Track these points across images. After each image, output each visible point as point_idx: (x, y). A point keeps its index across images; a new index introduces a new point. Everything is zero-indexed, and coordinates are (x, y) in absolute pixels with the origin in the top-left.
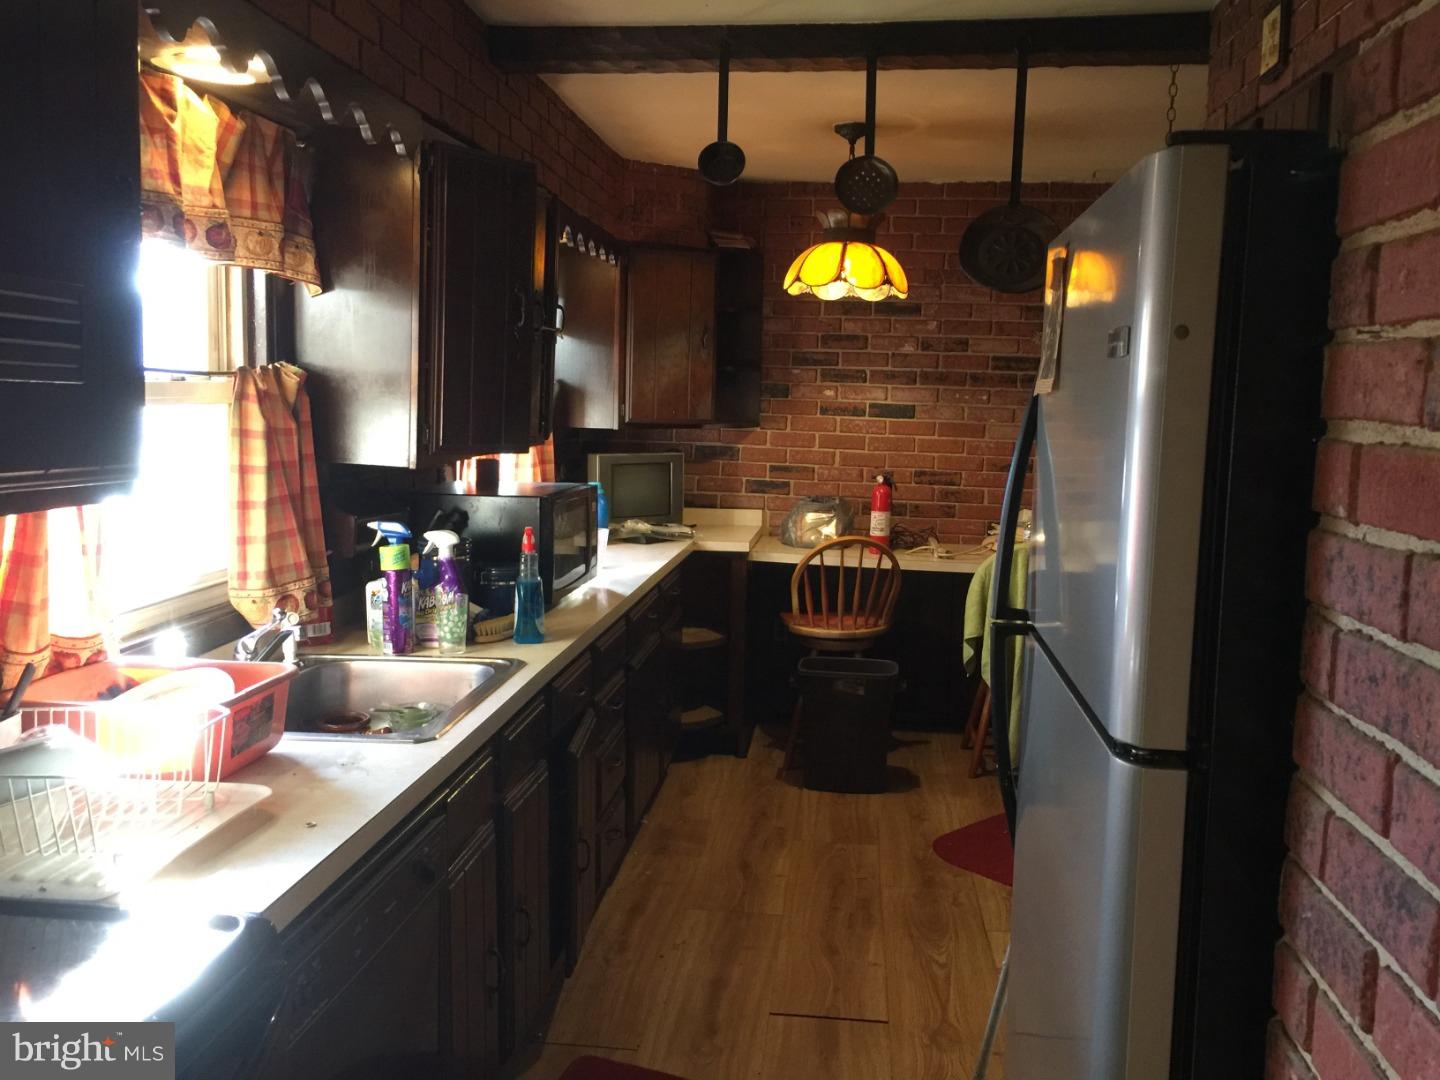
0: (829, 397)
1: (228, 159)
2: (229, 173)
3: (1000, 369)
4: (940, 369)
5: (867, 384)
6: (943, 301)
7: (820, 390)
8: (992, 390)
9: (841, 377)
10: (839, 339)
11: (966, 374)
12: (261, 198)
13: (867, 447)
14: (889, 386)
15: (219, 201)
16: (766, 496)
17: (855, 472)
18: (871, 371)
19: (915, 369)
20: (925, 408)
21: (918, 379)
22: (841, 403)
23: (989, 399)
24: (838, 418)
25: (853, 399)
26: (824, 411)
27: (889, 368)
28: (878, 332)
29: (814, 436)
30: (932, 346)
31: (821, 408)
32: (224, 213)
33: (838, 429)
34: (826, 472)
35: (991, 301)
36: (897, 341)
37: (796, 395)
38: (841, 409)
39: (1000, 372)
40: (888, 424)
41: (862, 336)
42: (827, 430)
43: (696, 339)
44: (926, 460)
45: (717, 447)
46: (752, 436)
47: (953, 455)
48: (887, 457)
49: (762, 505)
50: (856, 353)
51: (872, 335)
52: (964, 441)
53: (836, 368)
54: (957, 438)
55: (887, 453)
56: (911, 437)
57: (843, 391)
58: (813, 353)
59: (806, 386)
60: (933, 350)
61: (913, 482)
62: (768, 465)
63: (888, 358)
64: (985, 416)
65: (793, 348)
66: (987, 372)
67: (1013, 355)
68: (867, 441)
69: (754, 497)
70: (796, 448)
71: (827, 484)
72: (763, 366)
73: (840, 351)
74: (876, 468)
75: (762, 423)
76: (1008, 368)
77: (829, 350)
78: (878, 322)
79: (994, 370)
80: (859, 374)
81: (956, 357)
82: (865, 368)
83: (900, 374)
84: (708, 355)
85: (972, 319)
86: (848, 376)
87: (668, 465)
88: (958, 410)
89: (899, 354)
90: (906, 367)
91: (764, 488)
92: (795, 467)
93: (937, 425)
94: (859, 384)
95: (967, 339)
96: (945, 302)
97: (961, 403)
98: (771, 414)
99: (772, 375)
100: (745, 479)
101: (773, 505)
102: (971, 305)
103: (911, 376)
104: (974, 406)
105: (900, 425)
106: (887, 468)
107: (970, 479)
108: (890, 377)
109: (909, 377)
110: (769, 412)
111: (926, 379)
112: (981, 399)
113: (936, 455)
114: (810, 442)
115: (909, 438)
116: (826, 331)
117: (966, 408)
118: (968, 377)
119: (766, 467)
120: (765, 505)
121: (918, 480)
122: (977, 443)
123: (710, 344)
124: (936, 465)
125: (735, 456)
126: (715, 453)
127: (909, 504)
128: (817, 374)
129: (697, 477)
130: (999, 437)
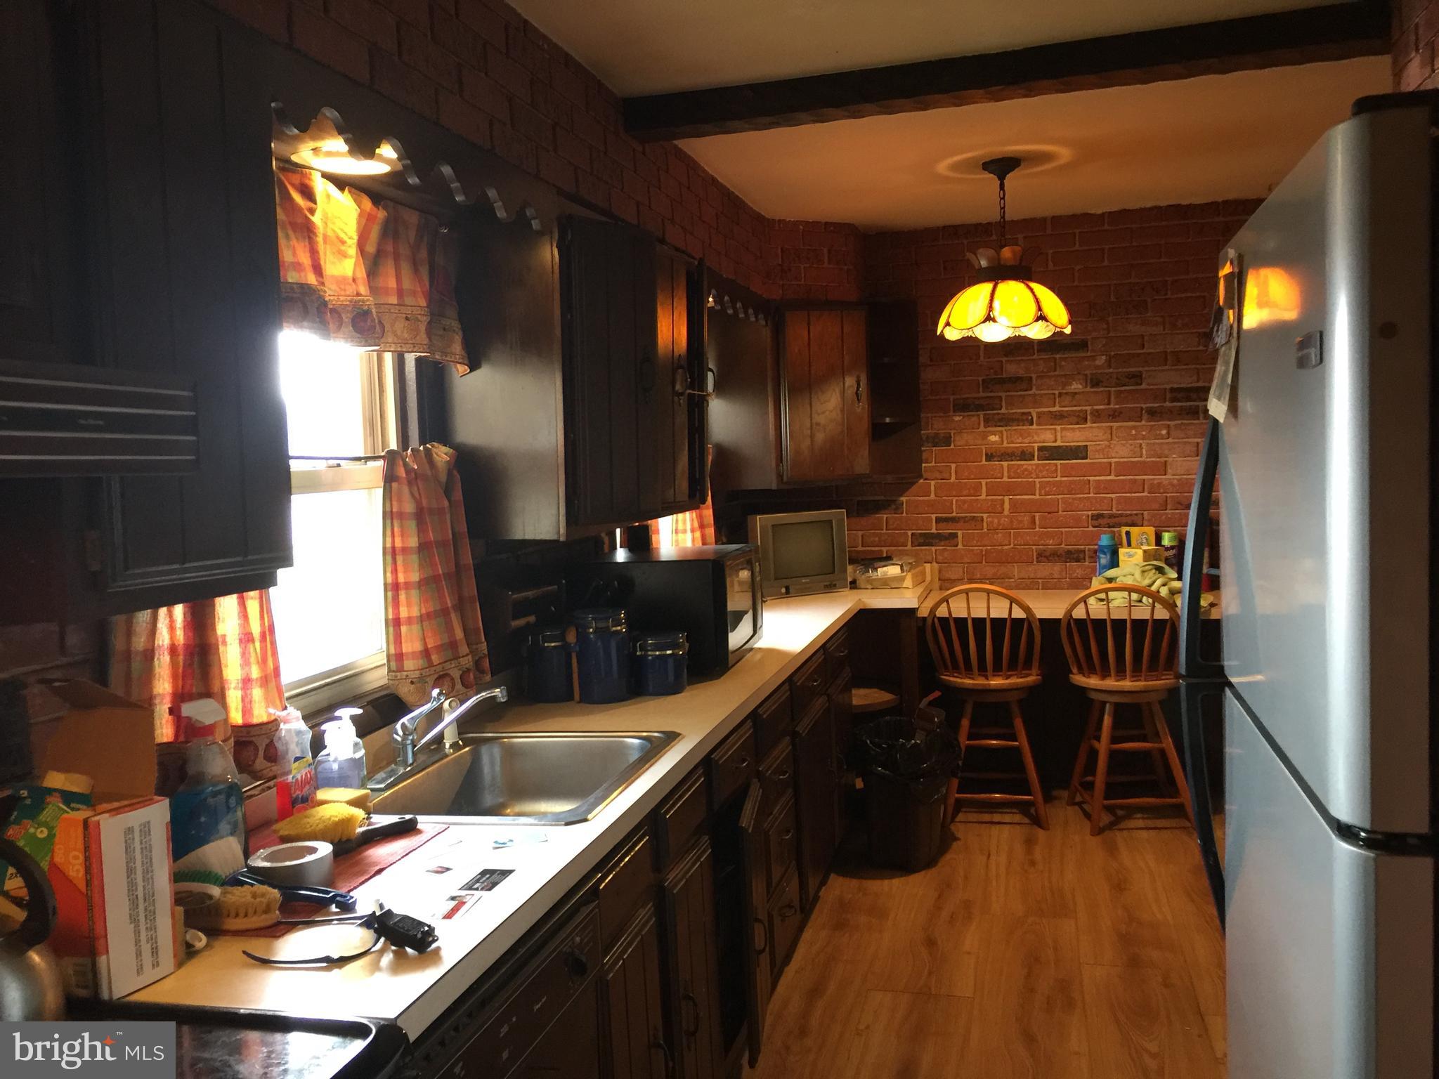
0: (994, 442)
1: (371, 248)
2: (372, 263)
3: (1179, 401)
4: (1112, 406)
5: (1034, 426)
6: (1111, 334)
7: (985, 436)
8: (1172, 423)
9: (1007, 421)
10: (1002, 381)
11: (1142, 409)
12: (407, 284)
13: (1037, 492)
14: (1058, 428)
15: (363, 289)
16: (933, 548)
17: (1026, 519)
18: (1038, 413)
19: (1084, 408)
20: (1098, 448)
21: (1089, 417)
22: (1006, 448)
23: (1168, 433)
24: (1005, 464)
25: (1018, 443)
26: (990, 457)
27: (1057, 408)
28: (1043, 372)
29: (981, 483)
30: (1102, 382)
31: (987, 455)
32: (368, 300)
33: (1006, 474)
34: (996, 521)
35: (1164, 330)
36: (1063, 380)
37: (959, 443)
38: (1008, 454)
39: (1179, 404)
40: (1059, 467)
41: (1026, 377)
42: (994, 476)
43: (850, 392)
44: (1103, 502)
45: (879, 501)
46: (915, 488)
47: (1133, 495)
48: (1060, 501)
49: (930, 559)
50: (1021, 396)
51: (1036, 375)
52: (1144, 480)
53: (999, 412)
54: (1137, 477)
55: (1060, 496)
56: (1085, 478)
57: (1009, 436)
58: (975, 398)
59: (967, 433)
60: (1102, 386)
61: (1090, 526)
62: (934, 516)
63: (1055, 398)
64: (1166, 452)
65: (953, 394)
66: (1165, 405)
67: (1193, 385)
68: (1038, 486)
69: (922, 550)
70: (962, 498)
71: (997, 533)
72: (922, 415)
73: (1003, 394)
74: (1049, 513)
75: (925, 475)
76: (1188, 399)
77: (992, 394)
78: (1042, 362)
79: (1172, 402)
80: (1025, 417)
81: (1129, 391)
82: (1031, 410)
83: (1070, 414)
84: (863, 408)
85: (1144, 351)
86: (1013, 420)
87: (831, 522)
88: (1135, 447)
89: (1066, 393)
90: (1075, 406)
91: (931, 541)
92: (962, 517)
93: (1113, 465)
94: (1025, 427)
95: (1140, 372)
96: (1113, 335)
97: (1138, 439)
98: (933, 464)
99: (932, 424)
100: (910, 533)
101: (941, 558)
102: (1143, 336)
103: (1081, 414)
104: (1152, 441)
105: (1072, 466)
106: (1060, 513)
107: (1153, 519)
108: (1059, 418)
109: (1078, 416)
110: (931, 462)
111: (1098, 416)
112: (1160, 434)
113: (1113, 496)
114: (976, 490)
115: (1083, 480)
116: (987, 375)
117: (1143, 444)
118: (1144, 412)
119: (932, 519)
120: (933, 558)
121: (1096, 523)
122: (1159, 481)
123: (864, 397)
124: (1114, 506)
125: (898, 509)
126: (878, 507)
127: (1087, 549)
128: (979, 419)
129: (860, 533)
130: (1182, 472)
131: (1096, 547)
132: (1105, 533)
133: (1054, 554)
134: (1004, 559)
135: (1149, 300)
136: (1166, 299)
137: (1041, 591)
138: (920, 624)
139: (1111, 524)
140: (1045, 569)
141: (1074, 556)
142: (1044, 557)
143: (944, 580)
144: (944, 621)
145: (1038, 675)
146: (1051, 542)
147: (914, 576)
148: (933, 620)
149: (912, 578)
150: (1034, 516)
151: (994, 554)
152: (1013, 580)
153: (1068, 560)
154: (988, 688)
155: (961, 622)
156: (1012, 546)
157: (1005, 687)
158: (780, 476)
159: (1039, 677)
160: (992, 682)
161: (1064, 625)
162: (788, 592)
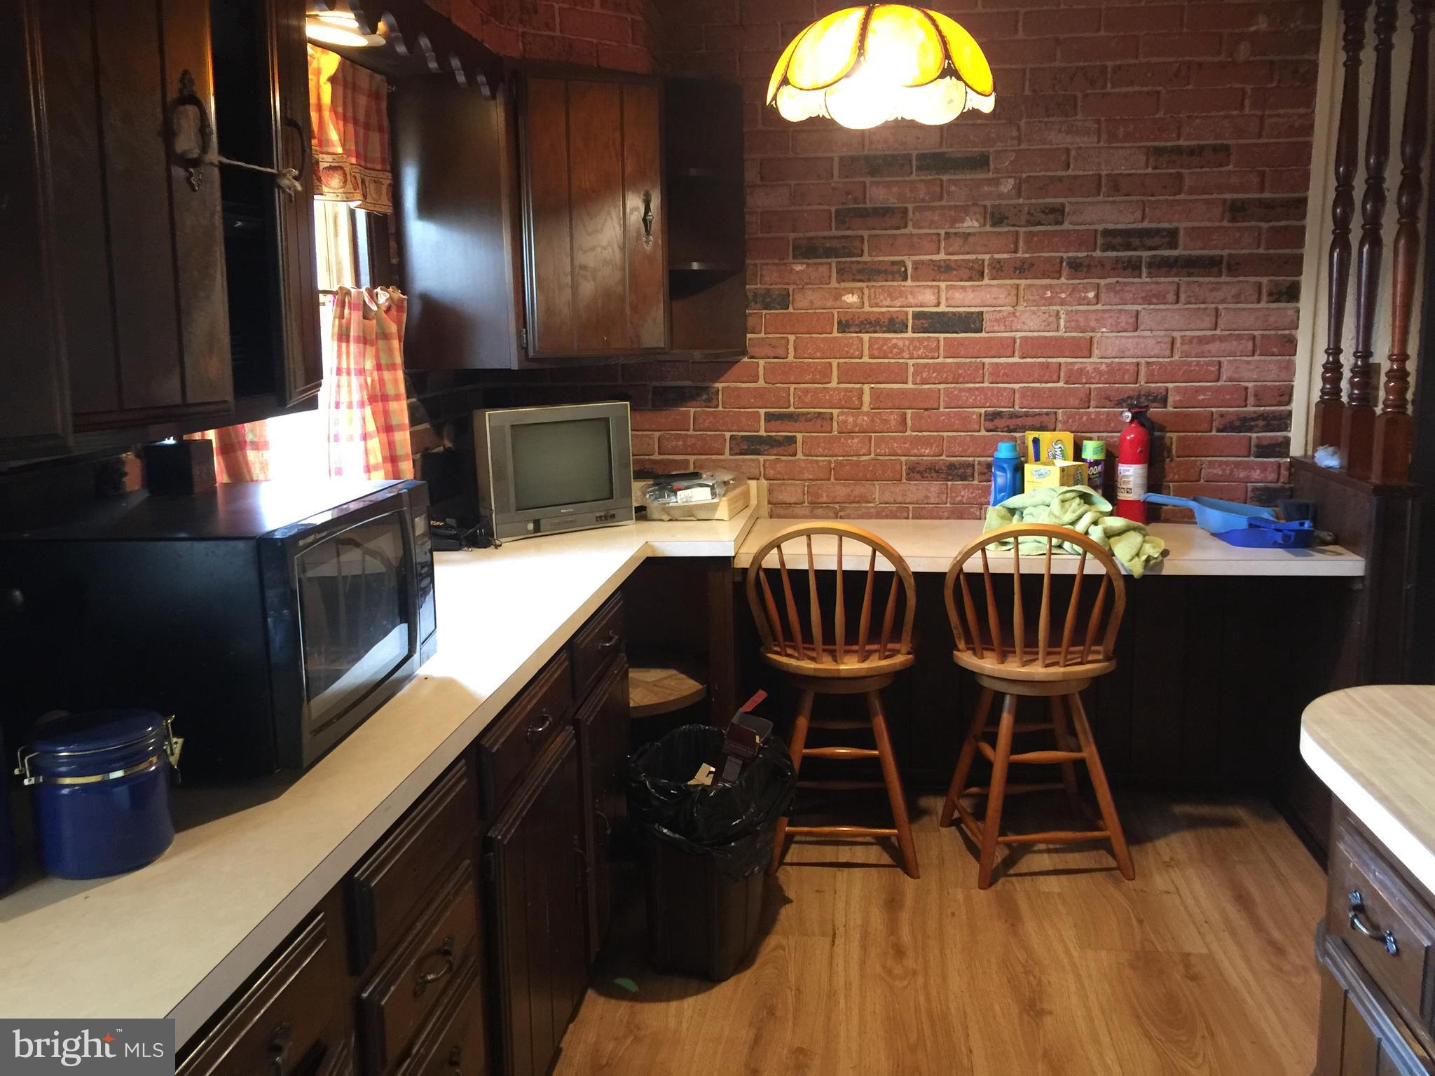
0: (851, 305)
3: (1114, 249)
4: (1018, 255)
5: (909, 283)
6: (1023, 146)
7: (838, 296)
8: (1102, 282)
9: (869, 274)
10: (863, 214)
11: (1062, 260)
13: (910, 378)
14: (943, 285)
16: (761, 458)
17: (893, 417)
18: (914, 263)
19: (980, 257)
20: (1000, 315)
21: (986, 271)
22: (868, 313)
23: (1097, 296)
24: (866, 337)
25: (886, 307)
26: (844, 327)
27: (942, 256)
28: (923, 200)
29: (830, 364)
30: (1007, 218)
31: (840, 322)
33: (866, 352)
34: (851, 419)
35: (1099, 142)
36: (952, 213)
37: (800, 305)
38: (870, 323)
39: (1114, 254)
40: (942, 343)
41: (899, 208)
42: (849, 355)
43: (635, 218)
44: (1002, 396)
45: (684, 387)
46: (736, 369)
47: (1044, 385)
48: (942, 391)
49: (756, 472)
50: (889, 236)
51: (913, 205)
52: (1060, 364)
53: (859, 259)
54: (1050, 360)
55: (942, 386)
56: (979, 360)
57: (873, 295)
58: (824, 238)
59: (813, 290)
60: (1008, 225)
61: (982, 429)
62: (762, 412)
63: (939, 241)
64: (1093, 324)
65: (794, 231)
66: (1094, 254)
67: (1135, 226)
68: (911, 370)
69: (744, 461)
70: (803, 385)
71: (853, 438)
72: (748, 261)
73: (866, 234)
74: (926, 409)
75: (750, 350)
76: (1128, 247)
77: (848, 233)
78: (922, 186)
79: (1104, 250)
80: (896, 268)
81: (1045, 233)
82: (905, 258)
83: (959, 265)
84: (655, 244)
85: (1070, 172)
86: (879, 272)
87: (606, 420)
88: (1050, 316)
89: (955, 234)
90: (968, 253)
91: (758, 447)
92: (803, 414)
93: (1018, 341)
94: (895, 284)
95: (1063, 205)
96: (1027, 147)
97: (1055, 305)
98: (762, 335)
99: (761, 276)
100: (728, 435)
101: (772, 472)
102: (1068, 151)
103: (976, 266)
104: (1074, 308)
105: (961, 343)
106: (941, 409)
107: (1070, 420)
108: (943, 270)
109: (971, 268)
110: (760, 332)
111: (999, 270)
112: (1086, 298)
113: (1016, 386)
114: (825, 374)
115: (976, 362)
116: (843, 204)
117: (1062, 312)
118: (1064, 264)
119: (760, 416)
120: (760, 472)
121: (990, 425)
122: (1080, 366)
123: (656, 226)
124: (1017, 402)
125: (711, 400)
126: (681, 396)
127: (976, 462)
128: (830, 268)
129: (657, 434)
130: (1114, 354)
131: (990, 459)
132: (1002, 439)
133: (930, 469)
134: (860, 475)
135: (1079, 95)
136: (1104, 94)
137: (911, 521)
138: (738, 579)
139: (1011, 427)
140: (916, 491)
141: (958, 472)
142: (918, 472)
143: (775, 504)
144: (773, 574)
145: (909, 653)
146: (927, 451)
147: (731, 502)
148: (758, 574)
149: (729, 505)
150: (905, 414)
151: (848, 467)
152: (872, 505)
153: (950, 477)
154: (836, 675)
155: (799, 577)
156: (872, 456)
157: (863, 674)
158: (523, 348)
159: (911, 656)
160: (842, 667)
161: (950, 582)
162: (537, 529)
